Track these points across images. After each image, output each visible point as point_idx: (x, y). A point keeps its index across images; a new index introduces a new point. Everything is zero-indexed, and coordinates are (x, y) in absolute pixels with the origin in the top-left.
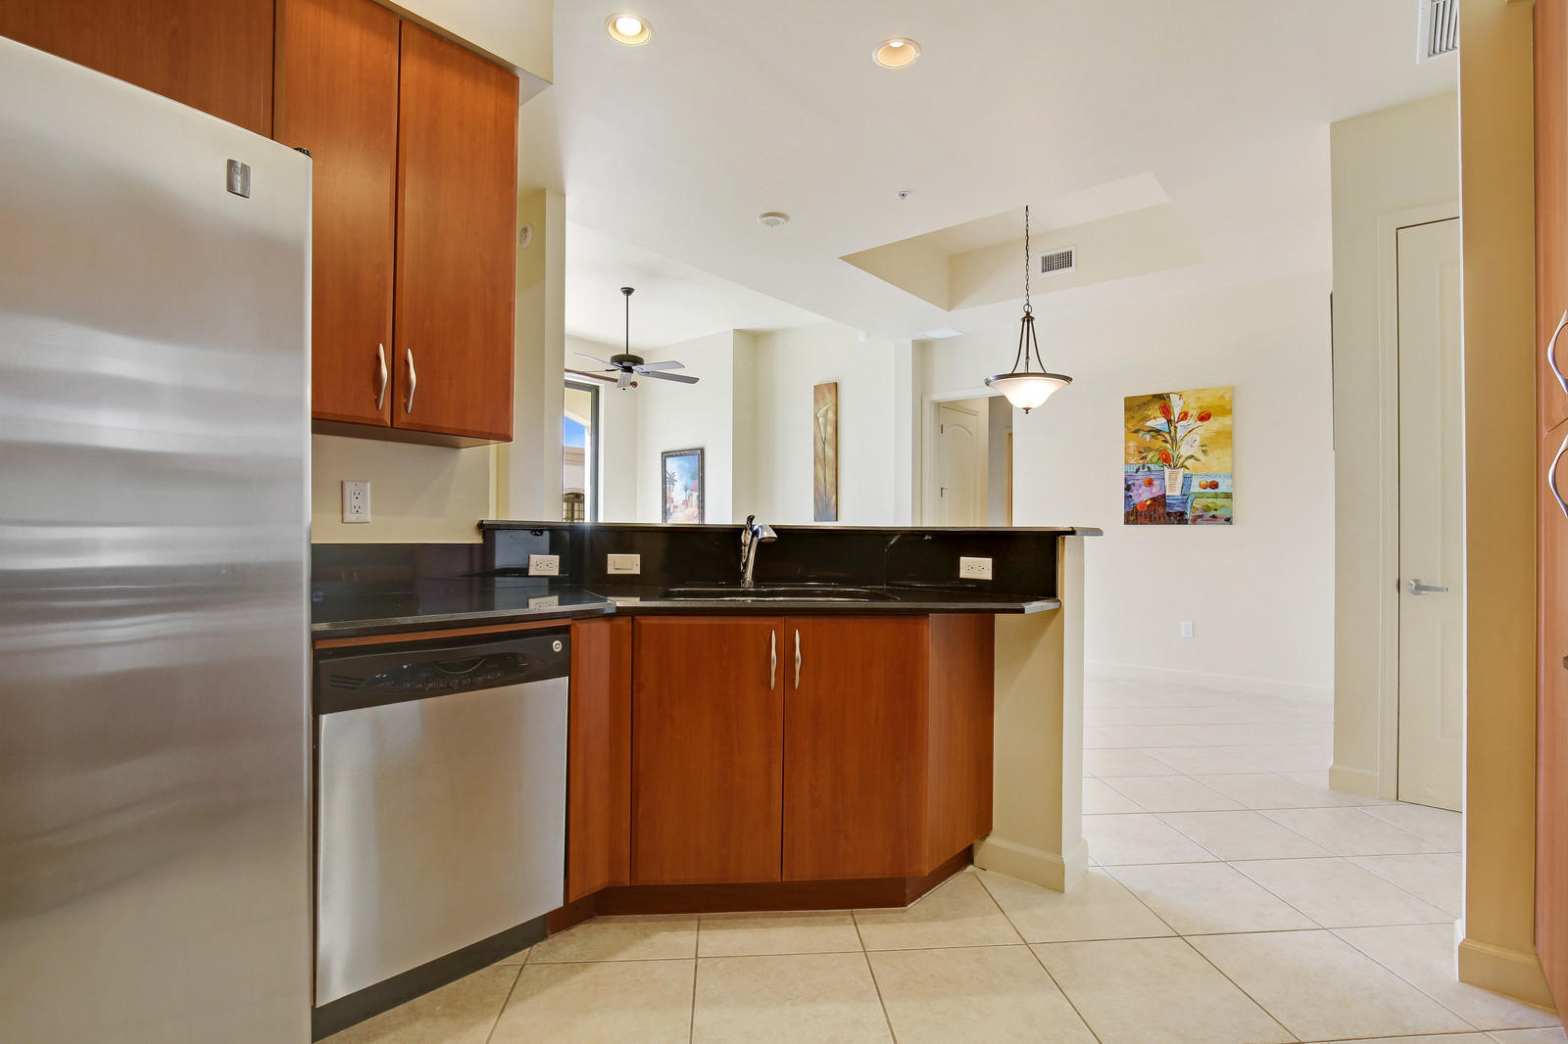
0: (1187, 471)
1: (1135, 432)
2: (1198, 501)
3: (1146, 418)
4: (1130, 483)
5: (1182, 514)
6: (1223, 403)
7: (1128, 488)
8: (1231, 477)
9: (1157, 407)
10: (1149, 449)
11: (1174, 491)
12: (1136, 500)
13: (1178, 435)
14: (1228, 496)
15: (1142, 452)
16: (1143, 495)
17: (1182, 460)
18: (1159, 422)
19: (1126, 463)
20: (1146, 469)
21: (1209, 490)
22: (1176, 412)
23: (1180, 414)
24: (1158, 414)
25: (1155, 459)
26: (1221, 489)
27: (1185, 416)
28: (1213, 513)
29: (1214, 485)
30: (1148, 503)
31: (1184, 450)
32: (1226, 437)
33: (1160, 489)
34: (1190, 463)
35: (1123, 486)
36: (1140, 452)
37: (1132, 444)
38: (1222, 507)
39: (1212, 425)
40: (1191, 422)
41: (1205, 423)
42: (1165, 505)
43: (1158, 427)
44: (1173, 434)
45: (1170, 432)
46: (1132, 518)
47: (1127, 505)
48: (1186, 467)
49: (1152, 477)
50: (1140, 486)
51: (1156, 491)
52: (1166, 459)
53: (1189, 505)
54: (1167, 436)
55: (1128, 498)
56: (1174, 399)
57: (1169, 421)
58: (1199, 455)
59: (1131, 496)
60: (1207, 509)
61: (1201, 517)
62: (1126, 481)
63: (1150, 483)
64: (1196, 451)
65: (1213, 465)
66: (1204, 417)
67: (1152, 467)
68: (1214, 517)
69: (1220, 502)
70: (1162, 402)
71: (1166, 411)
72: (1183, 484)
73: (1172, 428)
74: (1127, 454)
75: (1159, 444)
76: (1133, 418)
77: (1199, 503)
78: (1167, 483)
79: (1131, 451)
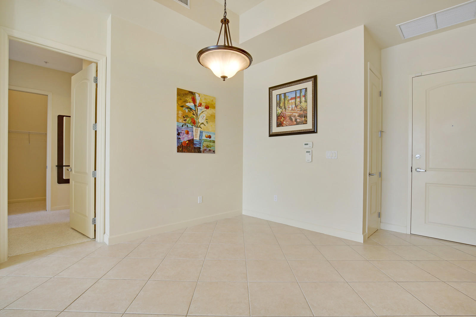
0: (201, 130)
1: (182, 107)
2: (205, 143)
3: (186, 101)
4: (180, 131)
5: (200, 148)
6: (213, 103)
7: (179, 134)
8: (215, 134)
9: (190, 97)
10: (187, 116)
11: (197, 138)
12: (182, 141)
13: (198, 113)
14: (214, 142)
15: (185, 117)
16: (185, 138)
17: (199, 124)
18: (191, 105)
19: (178, 121)
20: (186, 126)
21: (208, 139)
22: (198, 102)
23: (199, 103)
24: (191, 101)
25: (190, 122)
26: (212, 139)
27: (200, 105)
28: (209, 148)
29: (210, 137)
30: (187, 142)
31: (201, 120)
32: (212, 118)
33: (192, 136)
34: (202, 126)
35: (176, 133)
36: (184, 117)
37: (180, 112)
38: (212, 146)
39: (210, 111)
40: (202, 108)
41: (207, 110)
42: (193, 144)
43: (191, 107)
44: (196, 112)
45: (195, 111)
46: (180, 149)
47: (178, 142)
48: (201, 127)
49: (189, 130)
50: (184, 134)
51: (190, 137)
52: (194, 123)
53: (202, 144)
54: (194, 112)
55: (179, 139)
56: (197, 95)
57: (195, 105)
58: (205, 123)
59: (180, 138)
60: (208, 146)
61: (206, 150)
62: (178, 130)
63: (188, 133)
64: (203, 121)
65: (210, 128)
66: (207, 108)
67: (189, 125)
68: (210, 150)
69: (212, 144)
70: (192, 96)
71: (194, 101)
72: (200, 135)
73: (196, 109)
74: (178, 117)
75: (191, 115)
76: (181, 99)
77: (205, 144)
78: (194, 134)
79: (180, 115)
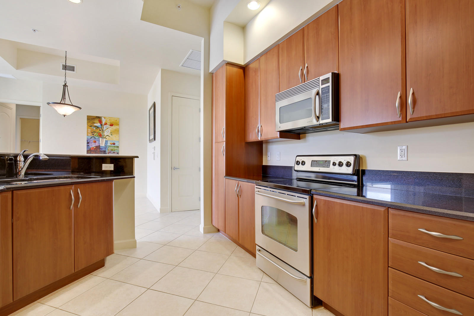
0: (106, 140)
1: (91, 126)
2: (109, 148)
3: (94, 123)
4: (89, 141)
5: (105, 151)
6: (117, 122)
7: (88, 143)
8: (119, 142)
9: (97, 120)
10: (95, 132)
11: (102, 145)
12: (91, 147)
13: (104, 129)
14: (118, 147)
15: (93, 133)
16: (93, 145)
17: (105, 136)
18: (98, 125)
19: (87, 135)
20: (94, 138)
21: (113, 145)
22: (103, 122)
23: (105, 123)
24: (98, 122)
25: (97, 135)
26: (116, 145)
27: (106, 124)
28: (114, 151)
29: (114, 144)
30: (94, 148)
31: (106, 133)
32: (117, 132)
34: (107, 137)
36: (92, 133)
37: (89, 130)
38: (116, 150)
39: (114, 128)
40: (108, 126)
41: (112, 127)
42: (100, 148)
43: (98, 126)
44: (102, 128)
45: (101, 128)
46: (89, 152)
47: (87, 148)
48: (106, 138)
49: (96, 140)
50: (92, 143)
51: (97, 144)
52: (100, 135)
53: (107, 149)
54: (100, 129)
55: (88, 146)
56: (103, 119)
57: (101, 125)
58: (110, 135)
59: (89, 145)
60: (112, 150)
61: (110, 152)
62: (87, 141)
63: (95, 142)
64: (109, 134)
65: (114, 138)
66: (111, 125)
67: (96, 137)
68: (114, 152)
69: (116, 148)
70: (99, 119)
71: (100, 122)
72: (105, 143)
73: (102, 127)
74: (88, 133)
75: (98, 131)
76: (90, 122)
77: (110, 148)
78: (100, 142)
79: (89, 132)
